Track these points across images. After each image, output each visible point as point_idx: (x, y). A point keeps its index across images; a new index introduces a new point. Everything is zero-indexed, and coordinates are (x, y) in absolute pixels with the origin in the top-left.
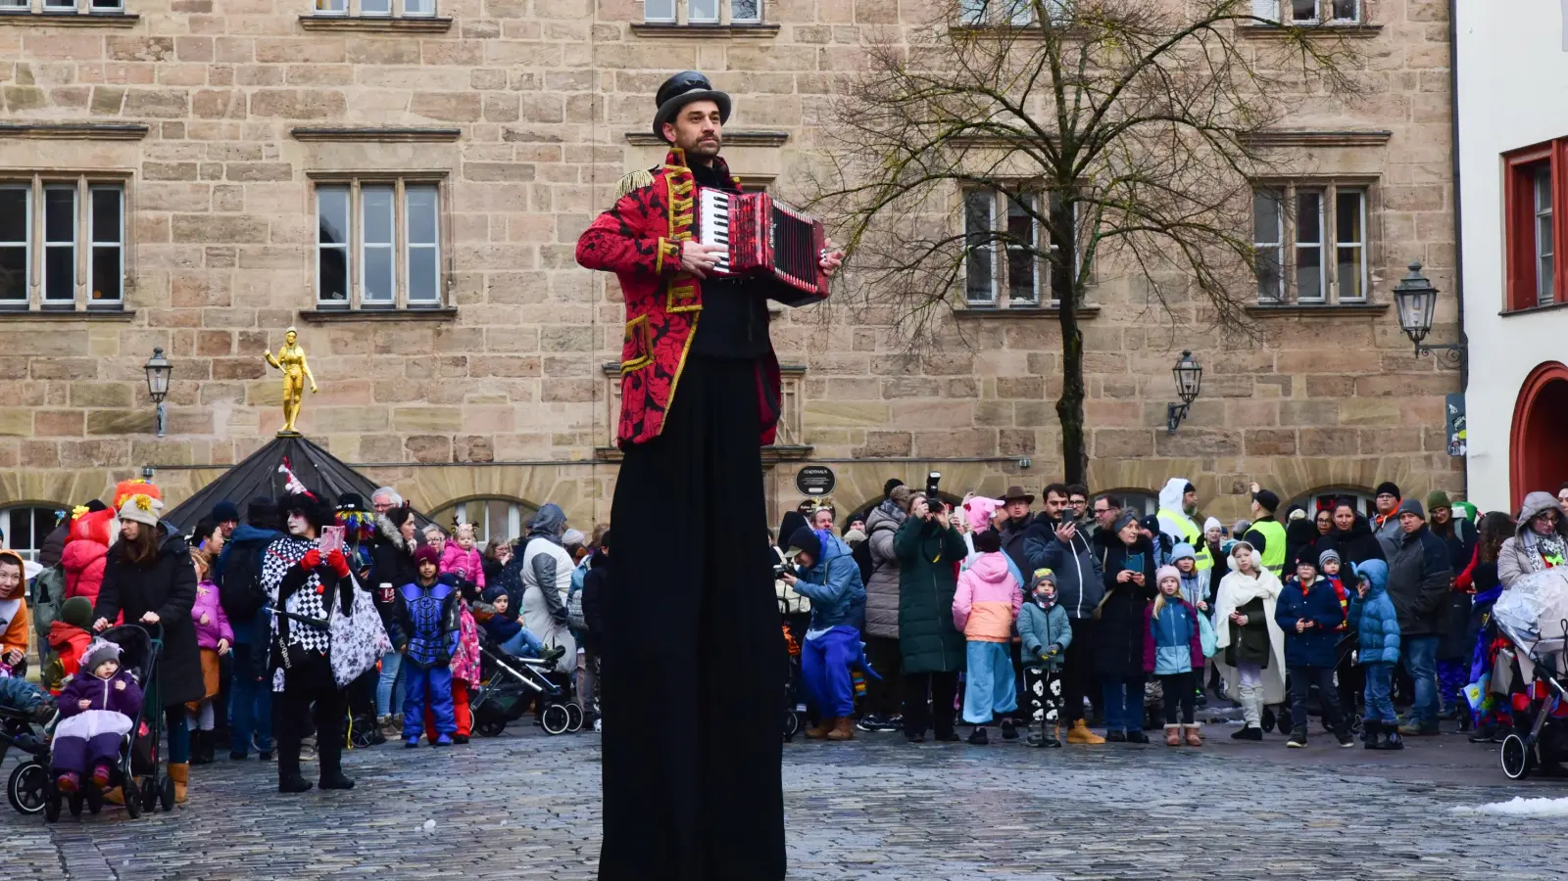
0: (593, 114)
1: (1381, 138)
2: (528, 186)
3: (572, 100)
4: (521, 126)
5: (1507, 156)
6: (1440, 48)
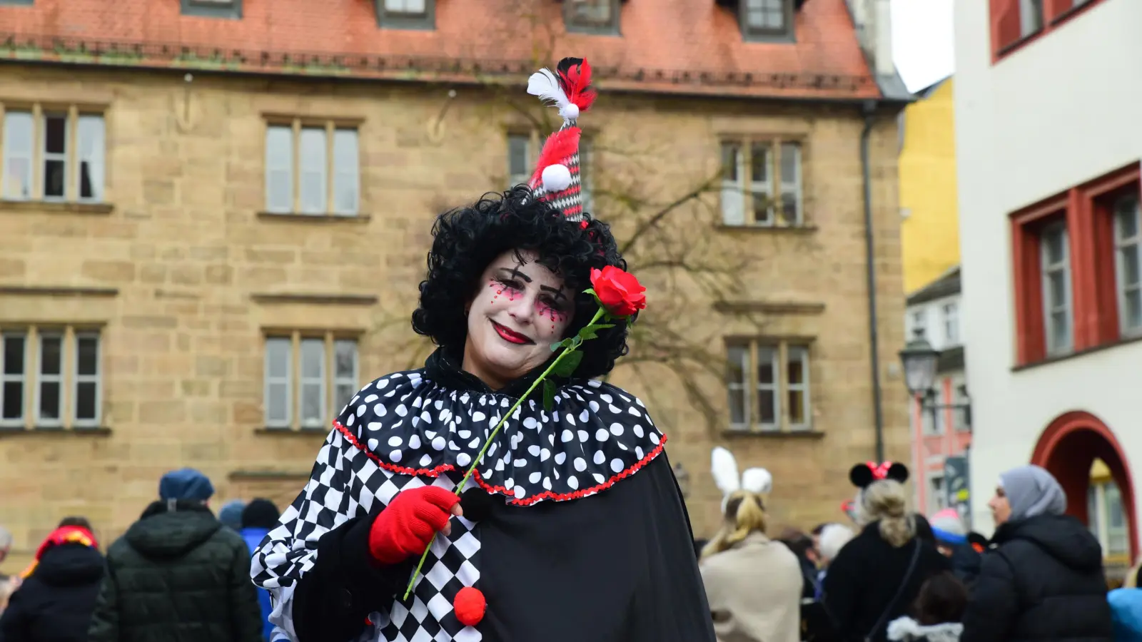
0: (225, 279)
1: (818, 309)
2: (172, 334)
3: (209, 270)
4: (168, 286)
5: (1014, 215)
6: (860, 245)
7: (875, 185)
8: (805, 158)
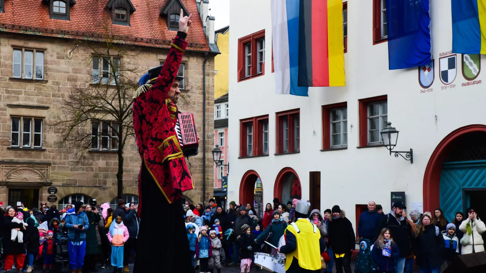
5: (241, 120)
6: (201, 96)
7: (206, 78)
8: (186, 68)
